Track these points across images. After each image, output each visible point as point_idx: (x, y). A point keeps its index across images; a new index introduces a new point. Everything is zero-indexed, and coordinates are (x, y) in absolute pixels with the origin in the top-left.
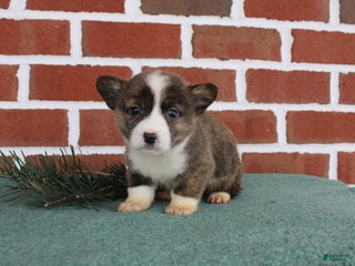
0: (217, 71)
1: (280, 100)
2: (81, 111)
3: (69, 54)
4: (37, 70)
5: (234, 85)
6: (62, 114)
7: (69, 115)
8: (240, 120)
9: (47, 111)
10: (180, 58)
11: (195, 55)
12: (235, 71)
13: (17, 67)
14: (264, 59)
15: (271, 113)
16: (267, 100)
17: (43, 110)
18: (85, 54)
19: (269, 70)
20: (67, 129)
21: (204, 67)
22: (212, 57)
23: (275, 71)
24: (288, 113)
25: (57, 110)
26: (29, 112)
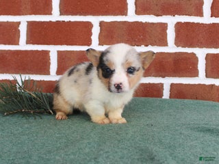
0: (153, 24)
1: (201, 45)
2: (58, 52)
3: (51, 14)
4: (31, 25)
5: (166, 35)
6: (46, 53)
7: (51, 54)
8: (170, 60)
9: (37, 51)
10: (126, 15)
11: (137, 12)
12: (167, 24)
13: (19, 23)
14: (190, 15)
15: (193, 54)
16: (191, 46)
17: (35, 51)
18: (61, 14)
19: (193, 23)
20: (50, 64)
21: (144, 21)
22: (150, 14)
23: (198, 24)
24: (207, 55)
25: (43, 51)
26: (26, 52)
